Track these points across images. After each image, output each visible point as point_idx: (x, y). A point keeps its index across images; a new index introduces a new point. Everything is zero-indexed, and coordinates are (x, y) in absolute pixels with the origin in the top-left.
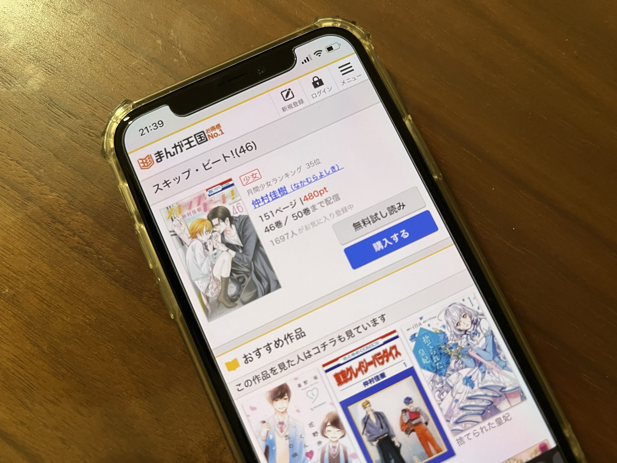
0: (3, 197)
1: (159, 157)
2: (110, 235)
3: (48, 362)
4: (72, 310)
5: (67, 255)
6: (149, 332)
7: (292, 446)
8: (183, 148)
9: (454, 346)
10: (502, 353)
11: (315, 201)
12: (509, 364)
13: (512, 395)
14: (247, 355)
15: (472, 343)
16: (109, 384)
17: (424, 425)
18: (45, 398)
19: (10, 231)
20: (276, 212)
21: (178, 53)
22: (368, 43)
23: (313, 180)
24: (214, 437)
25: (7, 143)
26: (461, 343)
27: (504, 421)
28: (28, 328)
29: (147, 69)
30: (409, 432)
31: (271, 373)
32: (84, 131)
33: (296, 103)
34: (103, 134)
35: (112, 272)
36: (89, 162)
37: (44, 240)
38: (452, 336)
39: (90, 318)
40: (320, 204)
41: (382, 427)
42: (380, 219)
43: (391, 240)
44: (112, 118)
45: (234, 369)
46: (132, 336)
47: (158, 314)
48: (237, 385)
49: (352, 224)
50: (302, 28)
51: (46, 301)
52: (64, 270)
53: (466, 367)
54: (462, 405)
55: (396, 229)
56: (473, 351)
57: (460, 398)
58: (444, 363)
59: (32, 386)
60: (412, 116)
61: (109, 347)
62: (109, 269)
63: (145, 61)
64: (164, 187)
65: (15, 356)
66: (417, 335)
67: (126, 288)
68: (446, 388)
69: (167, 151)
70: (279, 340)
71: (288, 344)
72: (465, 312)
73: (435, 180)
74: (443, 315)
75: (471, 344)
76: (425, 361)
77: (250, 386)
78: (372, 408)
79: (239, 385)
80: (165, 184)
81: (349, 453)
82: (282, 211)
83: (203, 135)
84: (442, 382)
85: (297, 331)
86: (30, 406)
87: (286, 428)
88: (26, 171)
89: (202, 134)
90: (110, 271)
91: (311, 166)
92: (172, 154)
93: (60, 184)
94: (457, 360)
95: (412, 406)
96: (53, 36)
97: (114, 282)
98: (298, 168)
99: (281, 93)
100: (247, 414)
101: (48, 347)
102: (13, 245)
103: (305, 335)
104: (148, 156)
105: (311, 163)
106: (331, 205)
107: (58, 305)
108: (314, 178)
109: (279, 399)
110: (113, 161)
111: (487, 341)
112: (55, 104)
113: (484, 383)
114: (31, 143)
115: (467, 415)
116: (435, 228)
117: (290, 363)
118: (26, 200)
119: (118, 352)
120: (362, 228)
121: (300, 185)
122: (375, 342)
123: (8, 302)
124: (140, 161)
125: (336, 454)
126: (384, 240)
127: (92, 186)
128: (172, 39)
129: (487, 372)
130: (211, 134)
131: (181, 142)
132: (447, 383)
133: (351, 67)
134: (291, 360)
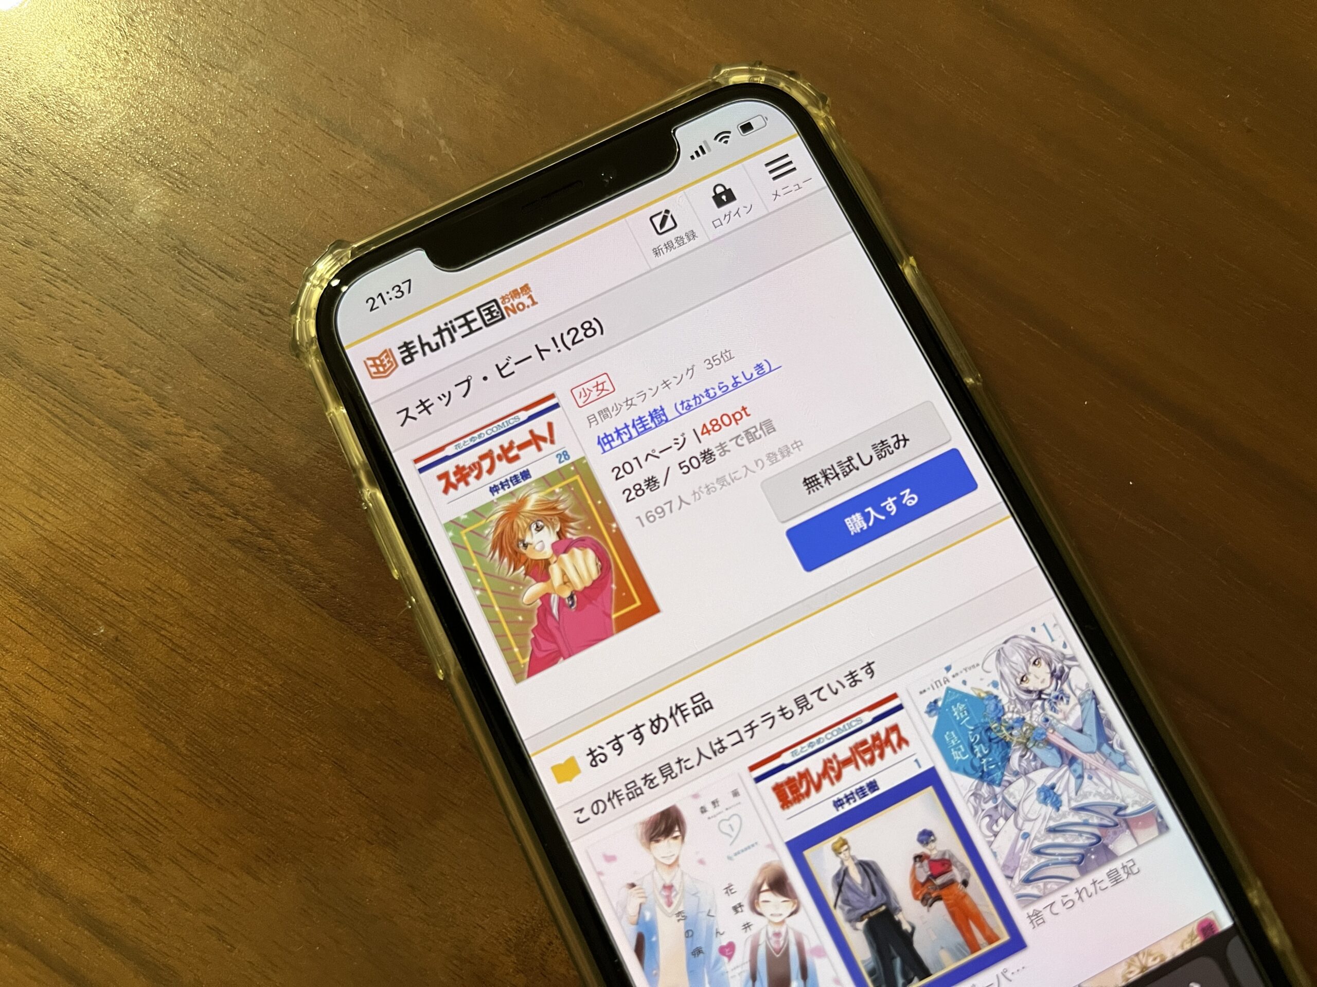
0: (90, 442)
1: (407, 354)
2: (307, 514)
3: (187, 773)
4: (234, 667)
5: (222, 555)
6: (390, 709)
7: (690, 933)
8: (455, 335)
9: (1016, 725)
10: (1117, 737)
11: (725, 434)
12: (1131, 759)
13: (1140, 823)
14: (595, 750)
15: (1054, 718)
16: (312, 816)
17: (961, 887)
18: (182, 846)
19: (105, 509)
20: (646, 460)
21: (438, 144)
22: (822, 114)
23: (719, 393)
24: (527, 922)
25: (96, 333)
26: (1031, 717)
27: (1124, 876)
28: (145, 706)
29: (375, 177)
30: (930, 901)
31: (645, 784)
32: (253, 305)
33: (682, 238)
34: (294, 310)
35: (314, 587)
36: (262, 368)
37: (177, 526)
38: (1013, 702)
39: (270, 682)
40: (735, 440)
41: (874, 893)
42: (857, 469)
43: (882, 511)
44: (311, 278)
45: (570, 780)
46: (356, 716)
47: (407, 671)
48: (576, 812)
49: (802, 480)
50: (690, 87)
51: (182, 648)
52: (218, 585)
53: (1043, 766)
54: (1036, 844)
55: (892, 487)
56: (1056, 733)
57: (1032, 830)
58: (998, 759)
59: (155, 824)
60: (915, 259)
61: (310, 740)
62: (306, 582)
63: (372, 161)
64: (420, 413)
65: (119, 763)
66: (940, 704)
67: (342, 621)
68: (1004, 809)
69: (424, 341)
70: (658, 719)
71: (678, 725)
72: (1038, 654)
73: (968, 387)
74: (991, 664)
75: (1051, 718)
76: (957, 756)
77: (603, 812)
78: (853, 852)
79: (581, 810)
80: (422, 408)
81: (807, 947)
82: (658, 457)
83: (495, 308)
84: (995, 797)
85: (695, 699)
86: (151, 865)
87: (678, 896)
88: (136, 387)
89: (493, 306)
90: (309, 586)
91: (714, 363)
92: (434, 347)
93: (204, 412)
94: (1024, 753)
95: (935, 848)
96: (182, 115)
97: (316, 609)
98: (688, 370)
99: (651, 219)
100: (598, 870)
101: (187, 742)
102: (114, 537)
103: (711, 708)
104: (385, 351)
105: (715, 358)
106: (757, 441)
107: (205, 657)
108: (720, 389)
109: (663, 839)
110: (314, 363)
111: (1085, 712)
112: (194, 253)
113: (1082, 800)
114: (145, 331)
115: (1047, 865)
116: (970, 485)
117: (683, 764)
118: (138, 447)
119: (328, 751)
120: (822, 487)
121: (692, 403)
122: (854, 719)
123: (103, 654)
124: (370, 363)
125: (781, 949)
126: (866, 510)
127: (271, 416)
128: (425, 116)
129: (1086, 776)
130: (512, 305)
131: (451, 322)
132: (1004, 798)
133: (791, 162)
134: (685, 759)
